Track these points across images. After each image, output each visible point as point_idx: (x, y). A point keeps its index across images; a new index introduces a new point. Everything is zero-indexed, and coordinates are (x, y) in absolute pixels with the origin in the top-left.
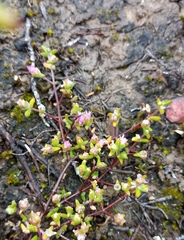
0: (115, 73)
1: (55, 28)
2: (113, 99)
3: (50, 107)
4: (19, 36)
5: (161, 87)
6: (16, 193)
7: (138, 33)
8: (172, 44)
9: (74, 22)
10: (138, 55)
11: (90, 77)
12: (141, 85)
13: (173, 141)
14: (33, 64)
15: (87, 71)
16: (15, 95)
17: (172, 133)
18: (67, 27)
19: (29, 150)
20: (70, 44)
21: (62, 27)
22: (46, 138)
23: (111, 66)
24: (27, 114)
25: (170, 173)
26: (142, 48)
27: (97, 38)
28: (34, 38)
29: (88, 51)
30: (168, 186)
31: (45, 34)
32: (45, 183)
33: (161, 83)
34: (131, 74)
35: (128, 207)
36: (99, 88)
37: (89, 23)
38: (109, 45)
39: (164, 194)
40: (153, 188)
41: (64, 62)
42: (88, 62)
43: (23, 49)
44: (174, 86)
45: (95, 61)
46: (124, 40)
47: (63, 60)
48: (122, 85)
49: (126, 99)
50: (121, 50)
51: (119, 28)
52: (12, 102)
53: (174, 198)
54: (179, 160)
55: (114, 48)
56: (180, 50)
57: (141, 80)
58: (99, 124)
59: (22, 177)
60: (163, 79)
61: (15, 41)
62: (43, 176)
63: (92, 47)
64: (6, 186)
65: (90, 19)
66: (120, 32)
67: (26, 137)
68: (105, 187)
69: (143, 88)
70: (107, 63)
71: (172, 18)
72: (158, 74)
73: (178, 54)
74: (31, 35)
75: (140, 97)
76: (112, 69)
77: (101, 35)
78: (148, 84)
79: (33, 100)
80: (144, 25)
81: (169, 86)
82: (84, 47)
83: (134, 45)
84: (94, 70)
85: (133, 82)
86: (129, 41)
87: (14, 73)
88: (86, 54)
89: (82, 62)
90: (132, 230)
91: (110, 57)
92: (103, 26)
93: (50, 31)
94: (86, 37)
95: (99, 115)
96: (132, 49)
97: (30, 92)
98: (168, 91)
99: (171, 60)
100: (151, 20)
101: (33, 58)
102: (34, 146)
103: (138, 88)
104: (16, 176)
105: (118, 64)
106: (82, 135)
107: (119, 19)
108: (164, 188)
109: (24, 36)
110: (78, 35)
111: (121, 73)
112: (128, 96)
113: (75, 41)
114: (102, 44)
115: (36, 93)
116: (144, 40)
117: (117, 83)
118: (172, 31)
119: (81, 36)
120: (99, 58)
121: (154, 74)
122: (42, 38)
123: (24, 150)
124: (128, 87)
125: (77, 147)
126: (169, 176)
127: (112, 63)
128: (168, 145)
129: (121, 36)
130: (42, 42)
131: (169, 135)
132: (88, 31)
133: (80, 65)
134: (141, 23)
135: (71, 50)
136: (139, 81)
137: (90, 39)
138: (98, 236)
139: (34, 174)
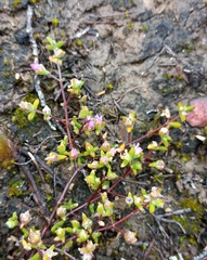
0: (129, 69)
1: (61, 17)
2: (126, 99)
3: (56, 108)
4: (20, 27)
5: (180, 86)
6: (19, 205)
7: (156, 22)
8: (195, 35)
9: (83, 9)
10: (155, 47)
11: (101, 73)
12: (158, 83)
13: (193, 146)
14: (36, 59)
15: (97, 67)
16: (17, 96)
17: (192, 138)
18: (74, 15)
19: (33, 158)
20: (79, 35)
21: (69, 15)
22: (52, 145)
23: (125, 61)
24: (31, 117)
25: (189, 182)
26: (161, 40)
27: (110, 28)
28: (38, 29)
29: (99, 43)
30: (187, 196)
31: (50, 24)
32: (50, 194)
33: (181, 80)
34: (147, 70)
35: (142, 220)
36: (111, 86)
37: (100, 10)
38: (123, 37)
39: (182, 206)
40: (170, 199)
41: (71, 57)
42: (99, 56)
43: (25, 42)
44: (196, 85)
45: (106, 55)
46: (140, 31)
47: (71, 54)
48: (138, 84)
49: (141, 99)
50: (136, 42)
51: (134, 16)
52: (14, 104)
53: (193, 211)
54: (200, 168)
55: (128, 40)
56: (204, 42)
57: (159, 77)
58: (111, 127)
59: (25, 189)
60: (183, 76)
61: (16, 33)
62: (48, 186)
63: (103, 39)
64: (8, 199)
65: (101, 5)
66: (135, 20)
67: (29, 143)
68: (117, 198)
69: (160, 87)
70: (120, 56)
71: (195, 4)
72: (178, 70)
73: (201, 47)
74: (33, 25)
75: (157, 96)
76: (125, 64)
77: (114, 24)
78: (167, 81)
79: (37, 102)
80: (163, 12)
81: (190, 84)
82: (94, 39)
83: (152, 36)
84: (105, 65)
85: (149, 80)
86: (146, 32)
87: (16, 71)
88: (97, 47)
89: (92, 56)
90: (146, 244)
91: (124, 50)
92: (117, 13)
93: (56, 21)
94: (97, 27)
95: (110, 117)
96: (149, 41)
97: (34, 93)
98: (188, 89)
99: (193, 54)
100: (170, 6)
101: (35, 52)
102: (39, 154)
103: (155, 86)
104: (19, 187)
105: (133, 58)
106: (92, 139)
107: (134, 6)
108: (182, 199)
109: (25, 26)
110: (87, 25)
111: (136, 68)
112: (144, 96)
113: (84, 32)
114: (115, 34)
115: (40, 93)
116: (163, 30)
117: (131, 81)
118: (195, 21)
119: (91, 25)
120: (111, 51)
121: (174, 69)
122: (47, 28)
123: (28, 158)
124: (144, 85)
125: (86, 154)
126: (187, 186)
127: (126, 57)
128: (188, 151)
129: (137, 26)
130: (46, 33)
131: (189, 140)
132: (99, 19)
133: (90, 59)
134: (159, 10)
135: (80, 43)
136: (156, 79)
137: (101, 29)
138: (109, 252)
139: (39, 184)
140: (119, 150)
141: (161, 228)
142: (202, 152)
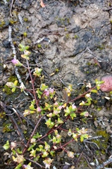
0: (68, 60)
1: (28, 31)
2: (66, 77)
3: (27, 83)
4: (5, 38)
5: (96, 69)
6: (9, 136)
7: (82, 33)
8: (104, 40)
9: (41, 27)
10: (82, 48)
11: (52, 63)
12: (84, 68)
13: (103, 102)
14: (15, 56)
15: (50, 59)
16: (5, 77)
17: (103, 98)
18: (36, 30)
19: (15, 111)
20: (39, 41)
21: (33, 30)
22: (26, 103)
23: (65, 55)
25: (101, 122)
26: (85, 43)
27: (56, 37)
28: (15, 39)
29: (50, 46)
30: (100, 129)
31: (22, 35)
32: (26, 130)
33: (97, 66)
34: (78, 61)
36: (57, 70)
37: (50, 27)
38: (64, 42)
39: (97, 135)
40: (91, 130)
41: (35, 54)
42: (50, 53)
43: (8, 46)
44: (105, 68)
45: (54, 52)
46: (73, 38)
47: (34, 52)
48: (72, 68)
49: (75, 77)
50: (71, 45)
51: (70, 30)
52: (3, 82)
53: (103, 137)
54: (107, 114)
55: (67, 44)
56: (109, 44)
57: (84, 65)
58: (59, 93)
59: (12, 128)
60: (98, 64)
61: (3, 41)
62: (24, 126)
63: (53, 43)
64: (3, 134)
65: (51, 24)
66: (70, 32)
67: (13, 103)
68: (62, 131)
69: (85, 70)
70: (63, 53)
71: (104, 22)
72: (95, 60)
73: (107, 47)
74: (13, 37)
75: (83, 75)
76: (65, 57)
77: (58, 35)
78: (88, 67)
79: (16, 82)
80: (86, 28)
81: (102, 68)
82: (47, 43)
83: (80, 41)
84: (54, 58)
85: (79, 66)
86: (77, 39)
87: (4, 63)
88: (49, 48)
89: (46, 53)
90: (78, 154)
91: (65, 49)
92: (60, 29)
93: (25, 34)
94: (49, 37)
95: (58, 88)
96: (78, 44)
97: (14, 75)
98: (101, 71)
99: (103, 51)
100: (90, 24)
101: (14, 52)
102: (19, 109)
103: (82, 70)
104: (9, 127)
105: (70, 54)
107: (70, 24)
108: (97, 131)
109: (8, 38)
110: (44, 35)
111: (71, 59)
112: (76, 75)
114: (59, 41)
115: (18, 75)
116: (86, 37)
117: (68, 67)
118: (104, 32)
119: (46, 36)
120: (57, 50)
121: (93, 60)
122: (21, 38)
123: (13, 111)
124: (76, 69)
126: (100, 124)
127: (66, 53)
128: (100, 105)
129: (72, 35)
130: (20, 41)
131: (101, 99)
132: (50, 32)
133: (45, 55)
134: (84, 26)
135: (39, 46)
137: (51, 38)
138: (59, 159)
139: (20, 125)
140: (64, 106)
141: (86, 146)
142: (108, 105)
